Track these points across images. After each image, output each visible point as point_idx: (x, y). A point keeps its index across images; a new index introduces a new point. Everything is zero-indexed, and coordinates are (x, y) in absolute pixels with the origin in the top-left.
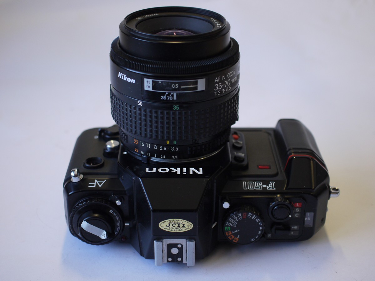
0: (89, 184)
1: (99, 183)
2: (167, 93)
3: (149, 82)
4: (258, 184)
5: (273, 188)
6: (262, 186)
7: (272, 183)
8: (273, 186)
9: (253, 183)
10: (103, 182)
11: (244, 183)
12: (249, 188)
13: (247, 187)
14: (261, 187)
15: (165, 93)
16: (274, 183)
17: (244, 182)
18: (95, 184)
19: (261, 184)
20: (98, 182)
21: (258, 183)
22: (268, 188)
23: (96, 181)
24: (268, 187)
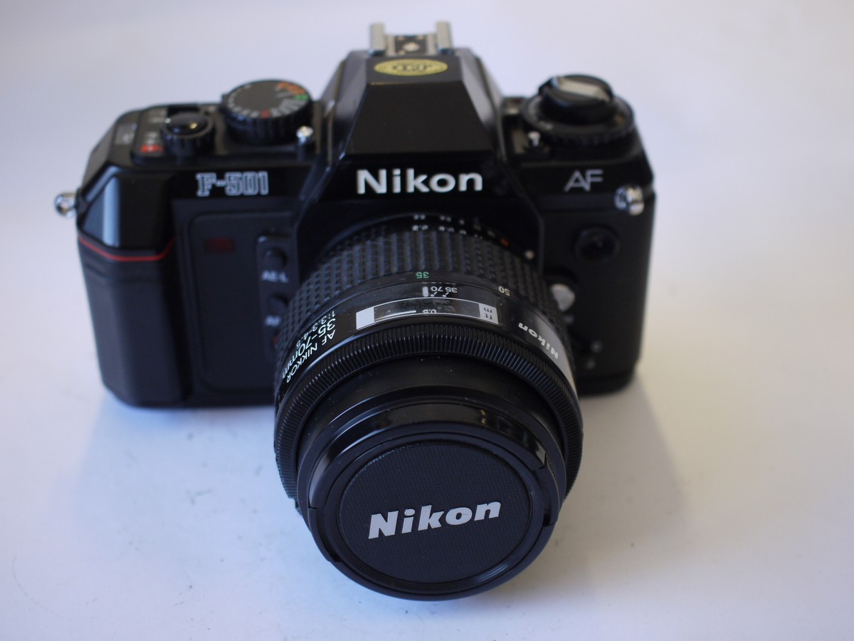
0: (601, 179)
18: (589, 180)
20: (583, 184)
23: (586, 189)
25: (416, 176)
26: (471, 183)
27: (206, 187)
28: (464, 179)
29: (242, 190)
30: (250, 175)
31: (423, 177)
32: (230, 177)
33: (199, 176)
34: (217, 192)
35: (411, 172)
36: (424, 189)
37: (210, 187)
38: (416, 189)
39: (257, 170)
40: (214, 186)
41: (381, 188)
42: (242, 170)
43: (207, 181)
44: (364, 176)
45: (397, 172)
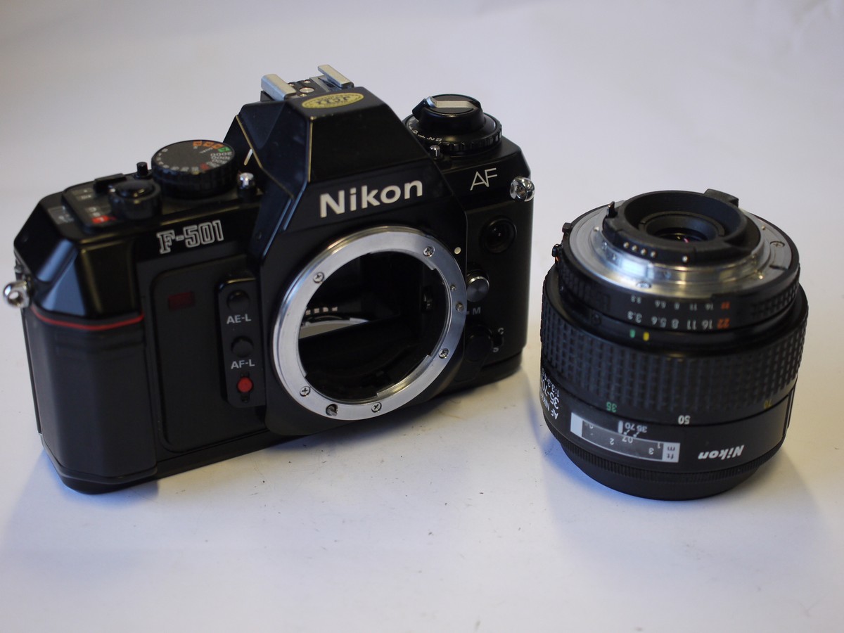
0: (496, 175)
1: (482, 181)
2: (635, 436)
3: (669, 457)
4: (192, 241)
5: (162, 236)
6: (186, 236)
7: (165, 249)
8: (164, 242)
9: (204, 240)
10: (474, 184)
11: (220, 237)
12: (209, 226)
13: (214, 227)
14: (187, 234)
15: (638, 436)
16: (162, 251)
17: (222, 239)
18: (487, 177)
19: (187, 241)
20: (484, 182)
21: (193, 244)
22: (171, 233)
23: (487, 185)
24: (173, 237)
25: (369, 192)
26: (414, 189)
27: (166, 244)
28: (408, 187)
29: (200, 241)
30: (205, 225)
31: (374, 192)
32: (187, 230)
33: (159, 235)
34: (178, 247)
35: (365, 189)
36: (376, 203)
37: (170, 244)
38: (369, 204)
39: (210, 219)
40: (173, 241)
41: (340, 209)
42: (197, 222)
43: (167, 238)
44: (326, 199)
45: (353, 191)
